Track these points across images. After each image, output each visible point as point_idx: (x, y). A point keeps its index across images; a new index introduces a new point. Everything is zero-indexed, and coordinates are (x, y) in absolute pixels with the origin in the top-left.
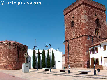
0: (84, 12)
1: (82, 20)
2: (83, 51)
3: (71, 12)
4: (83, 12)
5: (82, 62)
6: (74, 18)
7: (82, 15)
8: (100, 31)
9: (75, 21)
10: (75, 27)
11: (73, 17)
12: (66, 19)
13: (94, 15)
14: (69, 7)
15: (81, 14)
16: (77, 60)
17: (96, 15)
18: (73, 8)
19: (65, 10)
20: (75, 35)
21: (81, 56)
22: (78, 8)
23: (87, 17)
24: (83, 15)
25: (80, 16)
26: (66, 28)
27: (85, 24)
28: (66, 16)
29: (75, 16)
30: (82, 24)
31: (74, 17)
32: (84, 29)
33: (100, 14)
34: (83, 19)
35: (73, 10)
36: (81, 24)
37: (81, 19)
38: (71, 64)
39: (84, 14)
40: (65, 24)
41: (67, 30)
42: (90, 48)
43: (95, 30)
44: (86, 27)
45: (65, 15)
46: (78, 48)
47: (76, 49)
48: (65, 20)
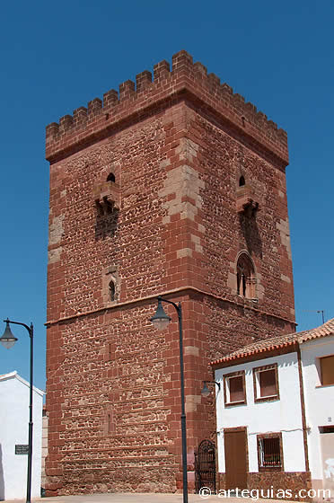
0: (188, 150)
1: (172, 197)
2: (167, 386)
3: (96, 146)
4: (178, 150)
5: (165, 454)
6: (119, 181)
7: (169, 168)
8: (259, 276)
9: (124, 203)
10: (124, 236)
11: (111, 178)
12: (58, 184)
13: (234, 180)
14: (85, 111)
15: (168, 162)
16: (129, 439)
17: (242, 182)
18: (115, 119)
19: (56, 126)
20: (118, 288)
21: (157, 418)
22: (149, 125)
23: (203, 185)
24: (178, 170)
25: (156, 176)
26: (58, 239)
27: (189, 227)
28: (59, 166)
29: (125, 168)
30: (170, 226)
31: (120, 176)
32: (182, 253)
33: (260, 178)
34: (179, 196)
35: (110, 132)
36: (166, 220)
37: (162, 193)
38: (88, 467)
39: (186, 162)
40: (51, 217)
41: (63, 256)
42: (220, 373)
43: (233, 265)
44: (192, 245)
45: (52, 160)
46: (138, 369)
47: (125, 372)
48: (54, 194)
